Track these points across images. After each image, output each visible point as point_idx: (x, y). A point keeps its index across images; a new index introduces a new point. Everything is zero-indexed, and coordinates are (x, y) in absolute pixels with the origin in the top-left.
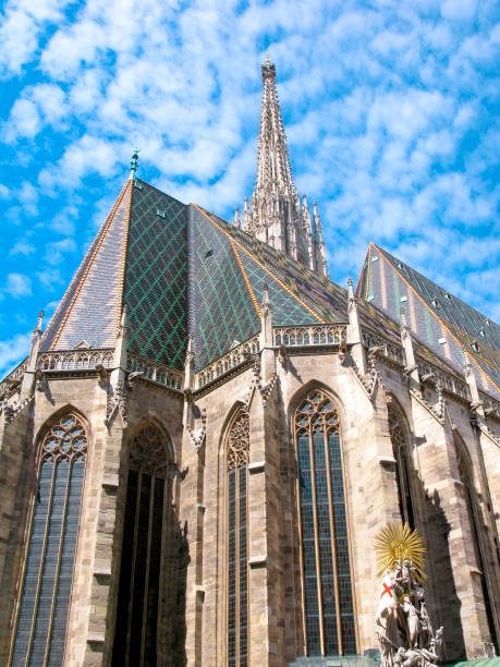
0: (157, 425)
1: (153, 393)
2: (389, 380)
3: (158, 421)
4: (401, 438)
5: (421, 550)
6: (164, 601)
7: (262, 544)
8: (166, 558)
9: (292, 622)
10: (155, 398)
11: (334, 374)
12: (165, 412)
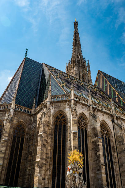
0: (23, 123)
1: (22, 115)
2: (82, 109)
3: (23, 122)
4: (85, 125)
5: (82, 158)
6: (21, 172)
7: (39, 156)
8: (22, 160)
9: (47, 179)
10: (23, 116)
11: (66, 108)
12: (25, 120)
